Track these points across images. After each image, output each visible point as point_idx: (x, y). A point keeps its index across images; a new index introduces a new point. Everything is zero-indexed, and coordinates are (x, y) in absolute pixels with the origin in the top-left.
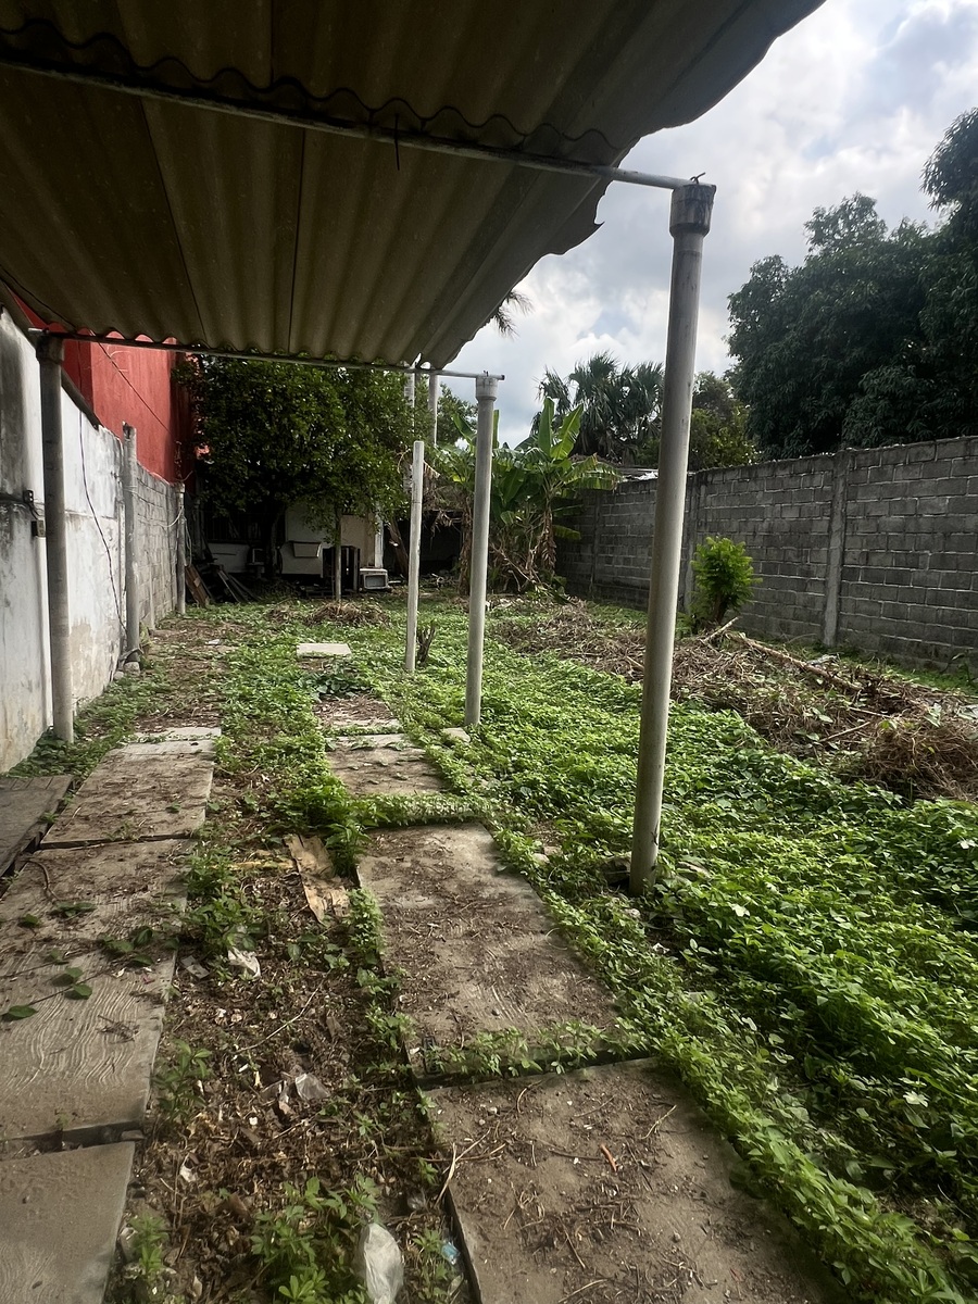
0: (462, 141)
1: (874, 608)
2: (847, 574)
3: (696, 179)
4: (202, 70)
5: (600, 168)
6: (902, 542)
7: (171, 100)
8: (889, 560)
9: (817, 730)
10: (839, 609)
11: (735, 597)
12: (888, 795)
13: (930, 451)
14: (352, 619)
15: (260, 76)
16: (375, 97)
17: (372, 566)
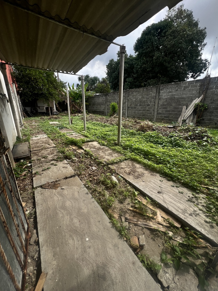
0: (93, 34)
1: (132, 112)
2: (128, 108)
3: (123, 45)
4: (53, 14)
5: (111, 41)
6: (135, 103)
7: (47, 19)
8: (134, 105)
9: (131, 127)
10: (127, 113)
11: (116, 111)
12: (143, 133)
13: (138, 90)
14: (56, 118)
15: (63, 17)
16: (81, 25)
17: (54, 110)
